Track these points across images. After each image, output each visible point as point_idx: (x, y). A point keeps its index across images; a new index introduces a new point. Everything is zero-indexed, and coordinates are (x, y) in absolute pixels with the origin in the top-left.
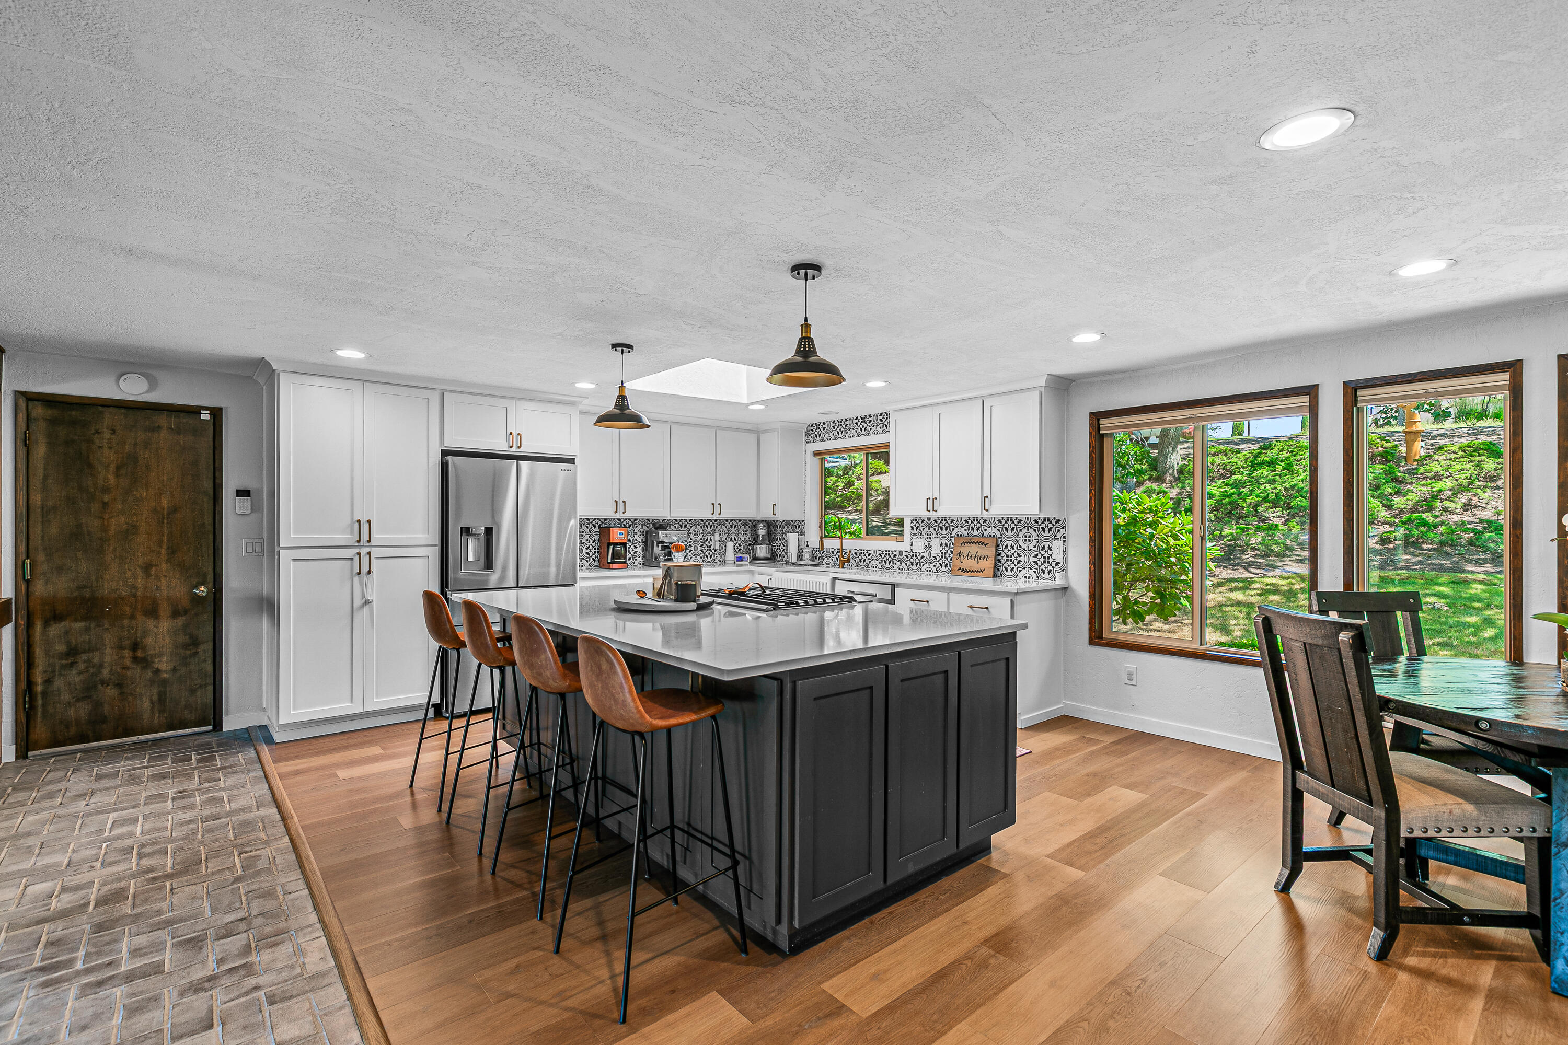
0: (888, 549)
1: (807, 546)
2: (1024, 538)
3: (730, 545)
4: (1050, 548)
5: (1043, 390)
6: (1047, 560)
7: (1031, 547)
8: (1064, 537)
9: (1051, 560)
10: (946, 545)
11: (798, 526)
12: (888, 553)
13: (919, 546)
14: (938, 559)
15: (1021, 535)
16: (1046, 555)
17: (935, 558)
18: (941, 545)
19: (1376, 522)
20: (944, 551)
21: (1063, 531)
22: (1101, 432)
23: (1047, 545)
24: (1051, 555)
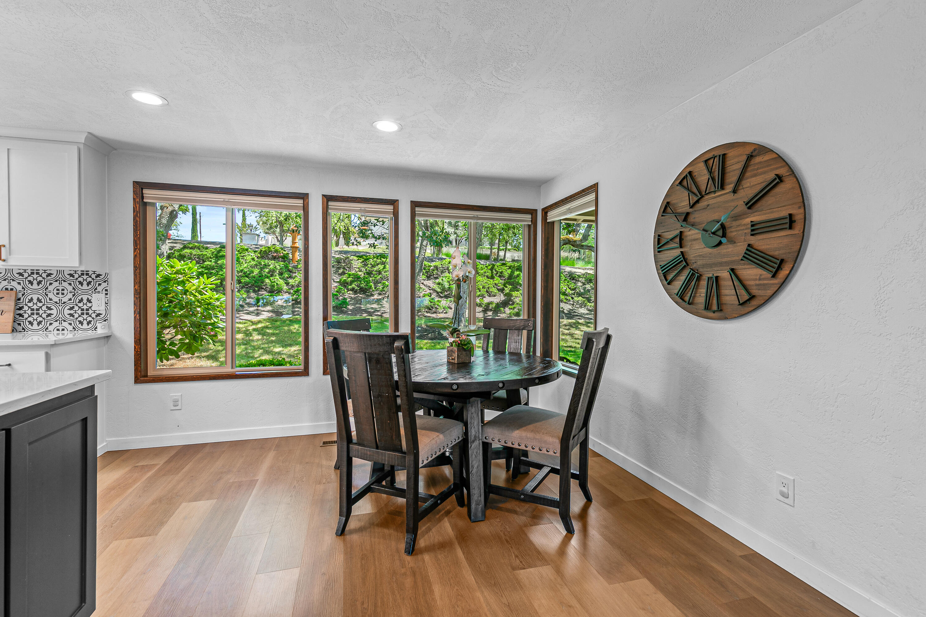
2: (55, 292)
4: (89, 301)
5: (82, 147)
6: (85, 312)
7: (65, 299)
8: (106, 290)
9: (90, 312)
15: (51, 288)
16: (85, 307)
19: (282, 292)
21: (104, 285)
22: (145, 200)
23: (85, 298)
24: (90, 307)
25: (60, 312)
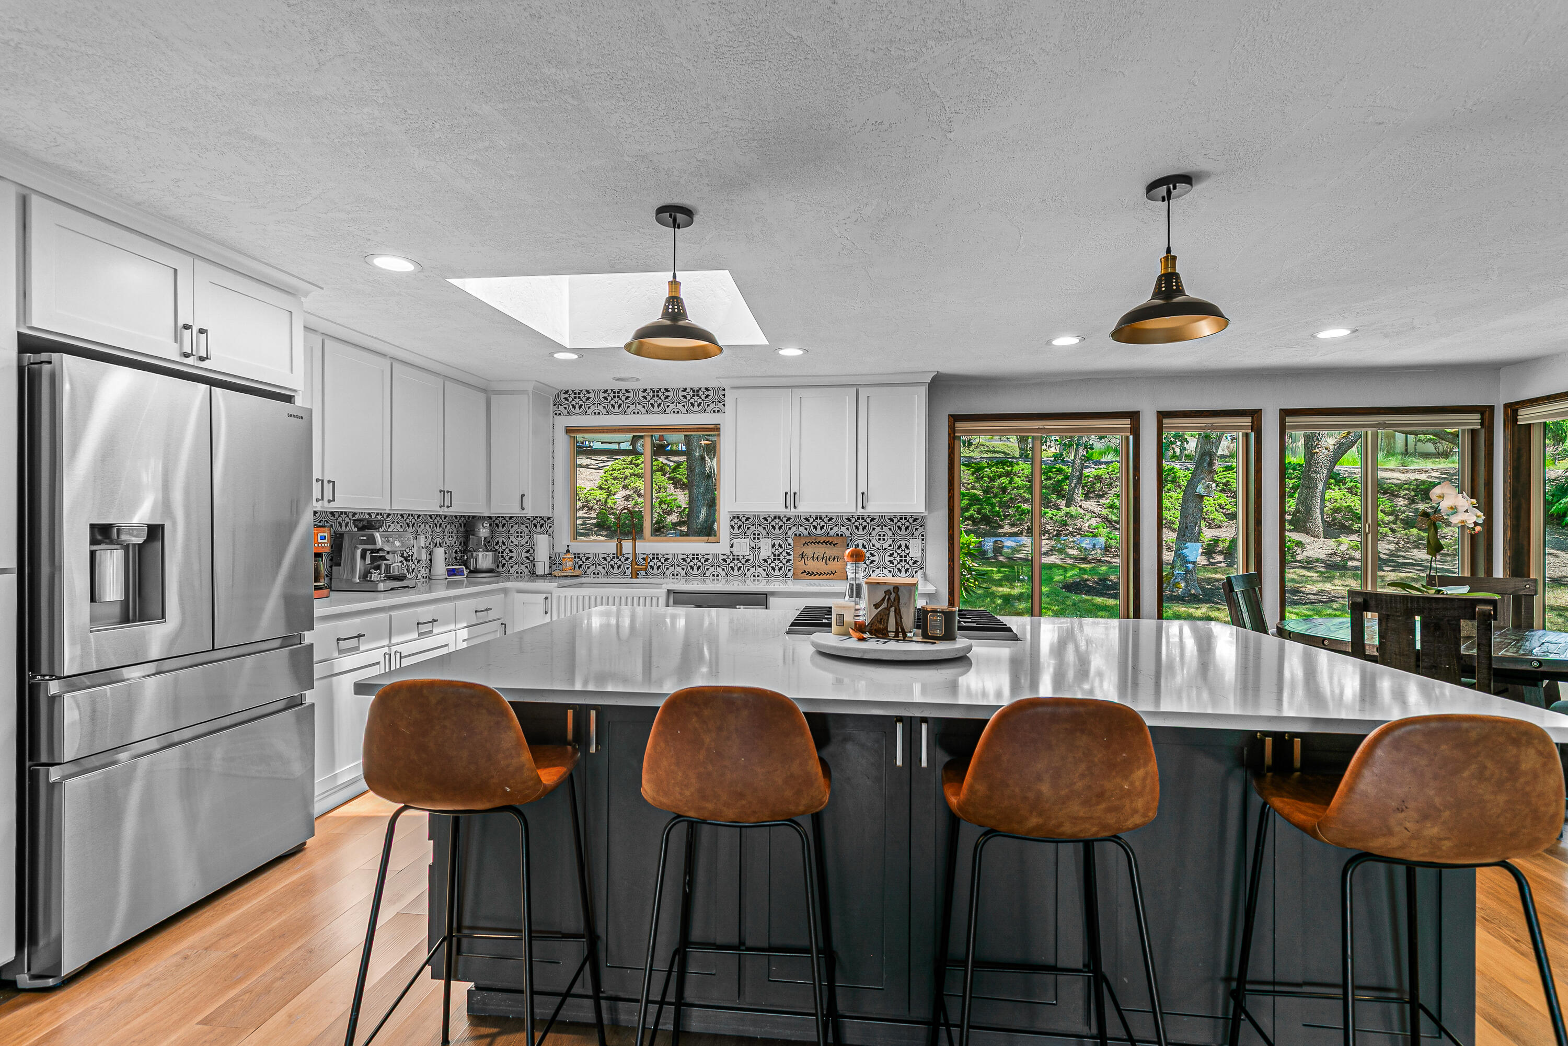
0: (695, 553)
1: (568, 551)
2: (878, 537)
3: (440, 553)
4: (907, 547)
5: (927, 386)
6: (903, 558)
7: (886, 545)
8: (923, 536)
9: (908, 559)
10: (780, 546)
11: (543, 523)
12: (695, 557)
13: (742, 547)
14: (769, 561)
15: (874, 533)
16: (903, 554)
17: (765, 561)
18: (773, 546)
20: (777, 553)
21: (921, 529)
22: (956, 434)
23: (903, 543)
24: (908, 554)
25: (881, 558)
